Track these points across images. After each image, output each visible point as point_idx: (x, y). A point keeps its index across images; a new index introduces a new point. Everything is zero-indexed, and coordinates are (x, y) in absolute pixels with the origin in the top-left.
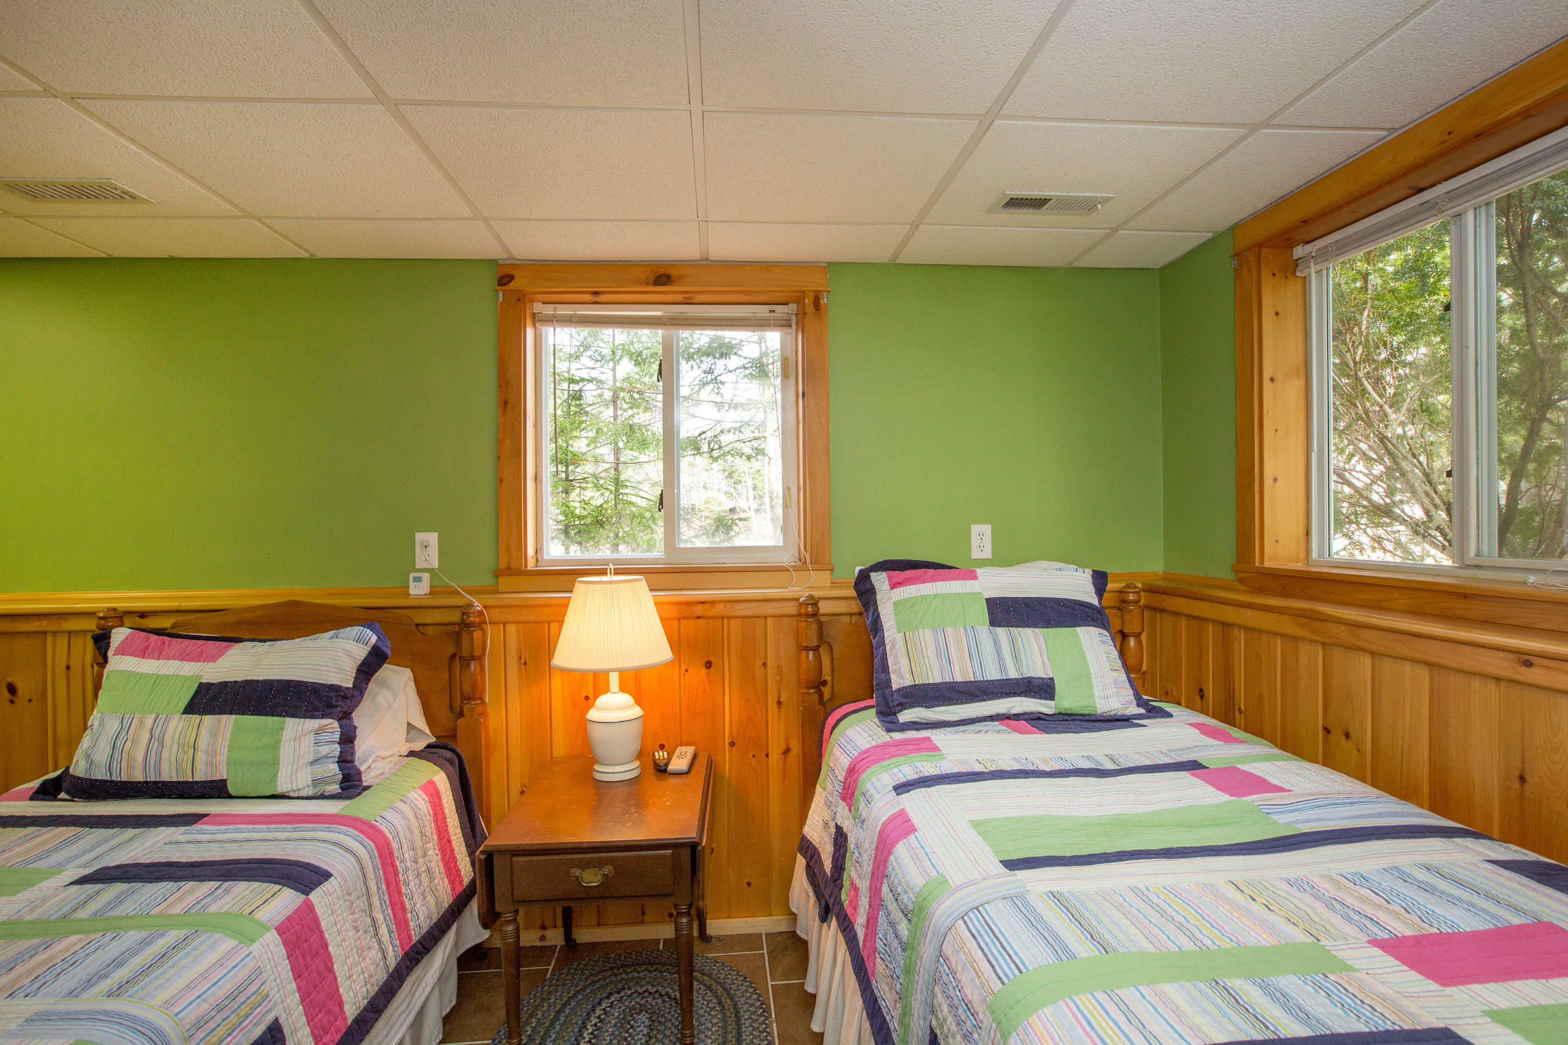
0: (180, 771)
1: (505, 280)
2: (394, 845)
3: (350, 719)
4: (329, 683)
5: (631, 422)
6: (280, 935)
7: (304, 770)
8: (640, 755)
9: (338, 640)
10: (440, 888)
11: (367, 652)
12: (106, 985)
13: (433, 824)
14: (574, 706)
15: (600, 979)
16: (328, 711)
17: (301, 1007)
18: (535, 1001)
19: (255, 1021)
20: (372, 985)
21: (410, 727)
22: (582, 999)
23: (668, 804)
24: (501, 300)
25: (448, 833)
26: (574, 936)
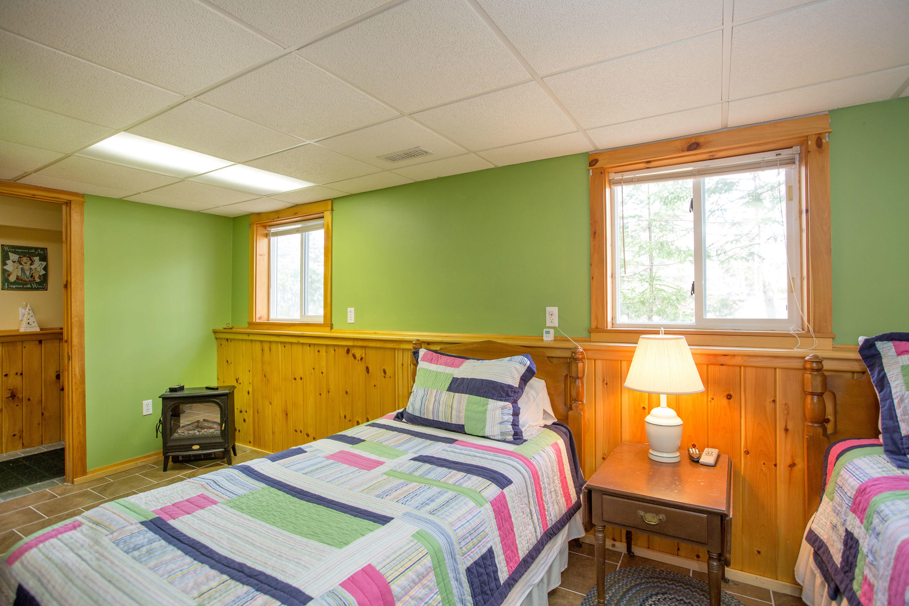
0: (446, 417)
1: (593, 163)
2: (540, 473)
3: (517, 404)
4: (508, 384)
5: (661, 241)
6: (492, 506)
7: (497, 426)
8: (679, 449)
9: (512, 362)
10: (561, 502)
11: (525, 370)
12: (429, 508)
13: (557, 466)
14: (636, 412)
15: (650, 582)
16: (507, 398)
17: (501, 545)
18: (610, 581)
19: (483, 544)
20: (530, 544)
21: (545, 412)
22: (639, 590)
23: (702, 484)
24: (591, 175)
25: (565, 473)
26: (633, 550)
